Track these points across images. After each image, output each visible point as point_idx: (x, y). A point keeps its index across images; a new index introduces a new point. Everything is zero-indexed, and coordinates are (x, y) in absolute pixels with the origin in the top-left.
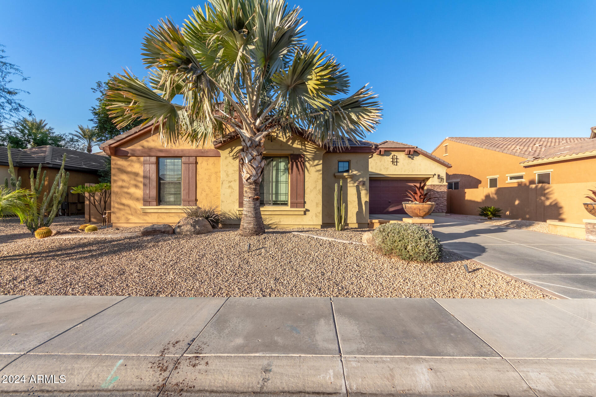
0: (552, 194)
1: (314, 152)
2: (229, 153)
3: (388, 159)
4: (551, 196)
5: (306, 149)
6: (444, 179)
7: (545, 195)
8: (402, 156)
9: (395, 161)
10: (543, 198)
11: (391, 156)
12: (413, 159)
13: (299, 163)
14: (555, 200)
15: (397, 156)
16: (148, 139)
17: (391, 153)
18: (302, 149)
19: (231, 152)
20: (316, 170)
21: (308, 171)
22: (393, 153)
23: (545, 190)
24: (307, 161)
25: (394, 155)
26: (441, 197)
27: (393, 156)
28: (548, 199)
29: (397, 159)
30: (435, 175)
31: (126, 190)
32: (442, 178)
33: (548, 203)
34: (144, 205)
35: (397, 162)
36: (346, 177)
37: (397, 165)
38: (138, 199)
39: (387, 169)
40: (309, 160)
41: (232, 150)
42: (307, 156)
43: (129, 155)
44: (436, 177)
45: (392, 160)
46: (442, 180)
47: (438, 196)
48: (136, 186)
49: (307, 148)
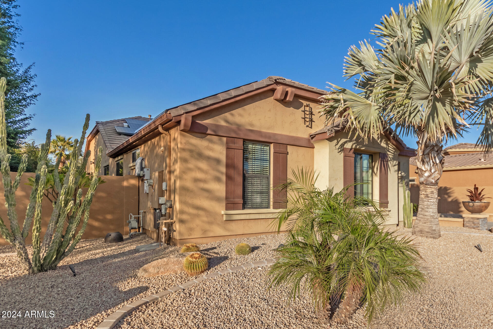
0: (453, 193)
1: (393, 152)
2: (336, 145)
4: (452, 195)
5: (389, 149)
7: (447, 194)
10: (446, 196)
13: (385, 162)
14: (456, 197)
16: (233, 112)
18: (386, 148)
19: (337, 144)
20: (394, 170)
21: (390, 170)
23: (447, 190)
24: (389, 161)
28: (449, 197)
31: (202, 185)
33: (450, 200)
34: (227, 209)
38: (218, 199)
40: (391, 160)
41: (338, 142)
42: (390, 156)
43: (209, 132)
48: (218, 179)
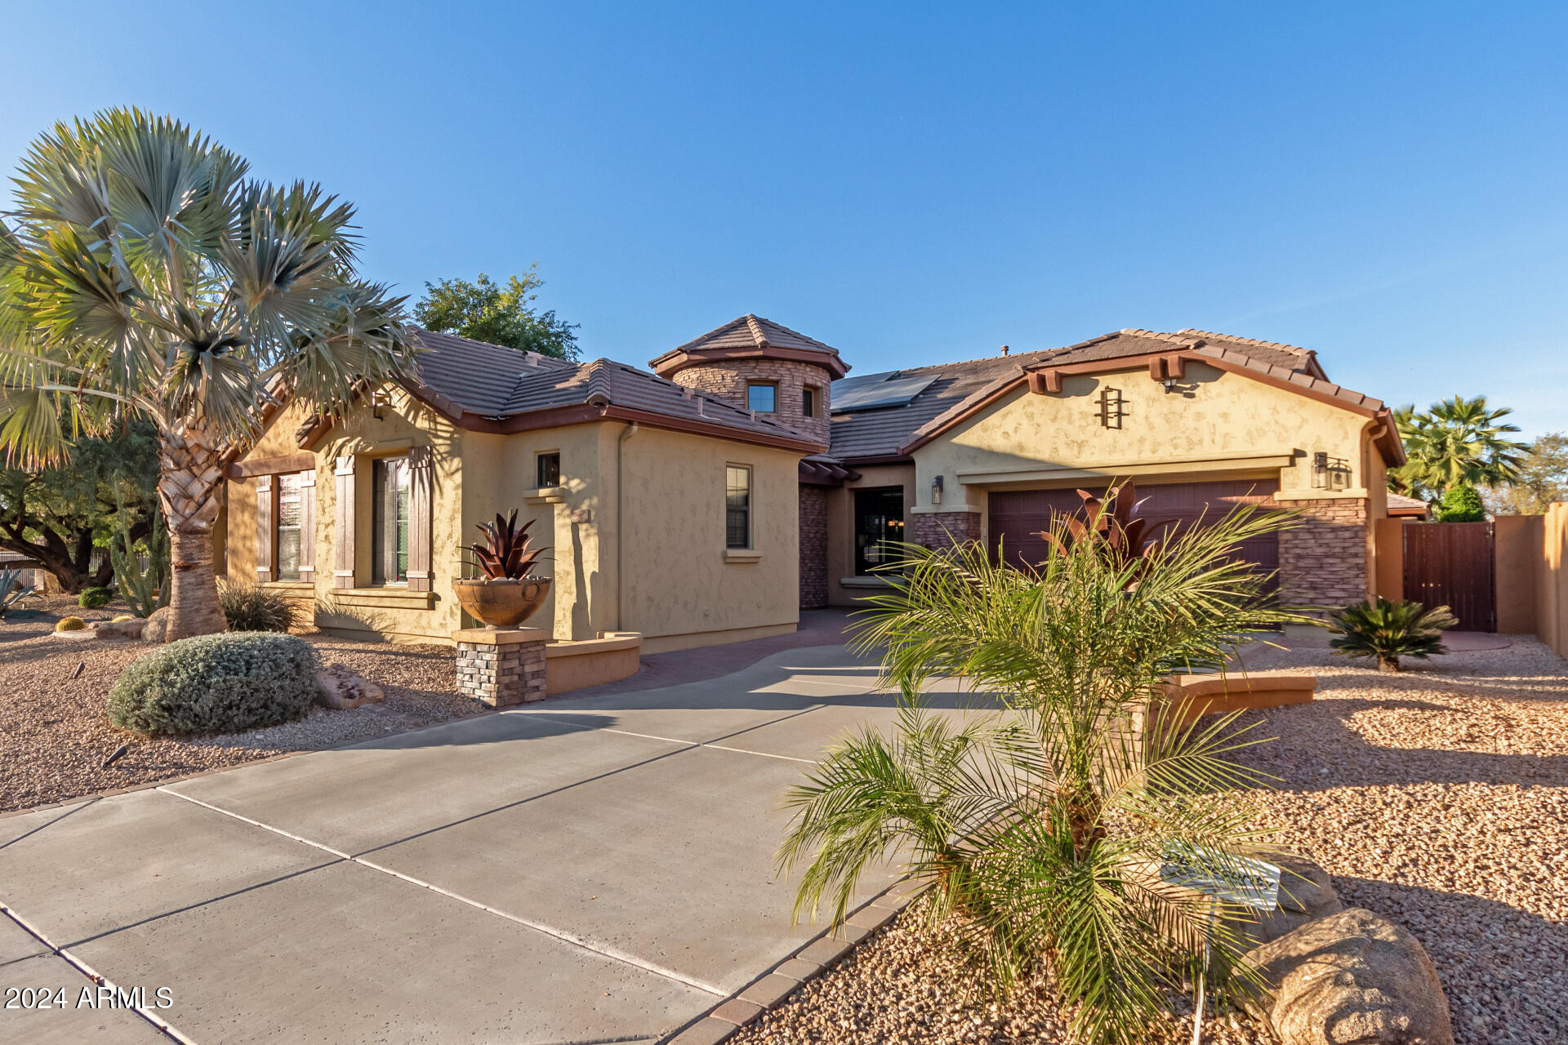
1: (448, 435)
3: (1084, 405)
6: (1348, 472)
8: (1140, 390)
9: (1111, 414)
11: (1096, 395)
12: (1192, 396)
13: (423, 470)
15: (1120, 392)
17: (1097, 382)
18: (430, 431)
20: (452, 486)
21: (439, 487)
22: (1104, 381)
24: (440, 462)
25: (1109, 389)
26: (1333, 556)
27: (1103, 393)
29: (1119, 401)
30: (1299, 454)
32: (1338, 469)
35: (1120, 414)
36: (548, 500)
37: (1120, 427)
39: (1081, 445)
40: (444, 459)
42: (440, 448)
44: (1306, 464)
45: (1098, 409)
46: (1338, 477)
47: (1319, 551)
49: (439, 427)
